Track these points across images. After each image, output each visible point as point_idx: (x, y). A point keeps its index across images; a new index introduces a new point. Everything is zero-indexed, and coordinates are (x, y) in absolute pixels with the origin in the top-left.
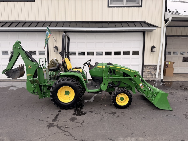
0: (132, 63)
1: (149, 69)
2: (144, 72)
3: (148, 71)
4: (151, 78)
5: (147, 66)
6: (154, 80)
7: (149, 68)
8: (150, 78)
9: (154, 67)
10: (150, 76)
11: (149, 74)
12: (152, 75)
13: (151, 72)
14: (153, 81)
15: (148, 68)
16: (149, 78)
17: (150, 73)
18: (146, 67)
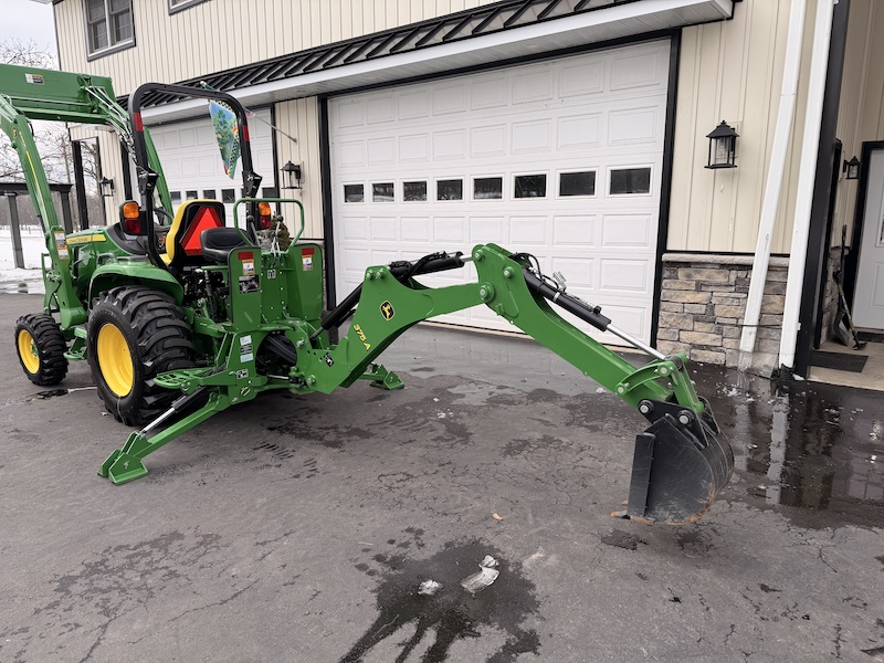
0: (608, 244)
1: (699, 287)
2: (663, 305)
3: (690, 297)
4: (708, 348)
5: (687, 264)
6: (729, 365)
7: (698, 277)
8: (701, 347)
9: (733, 275)
10: (702, 334)
11: (697, 318)
12: (719, 332)
13: (711, 307)
14: (723, 368)
15: (689, 276)
16: (694, 346)
17: (708, 317)
18: (681, 272)
